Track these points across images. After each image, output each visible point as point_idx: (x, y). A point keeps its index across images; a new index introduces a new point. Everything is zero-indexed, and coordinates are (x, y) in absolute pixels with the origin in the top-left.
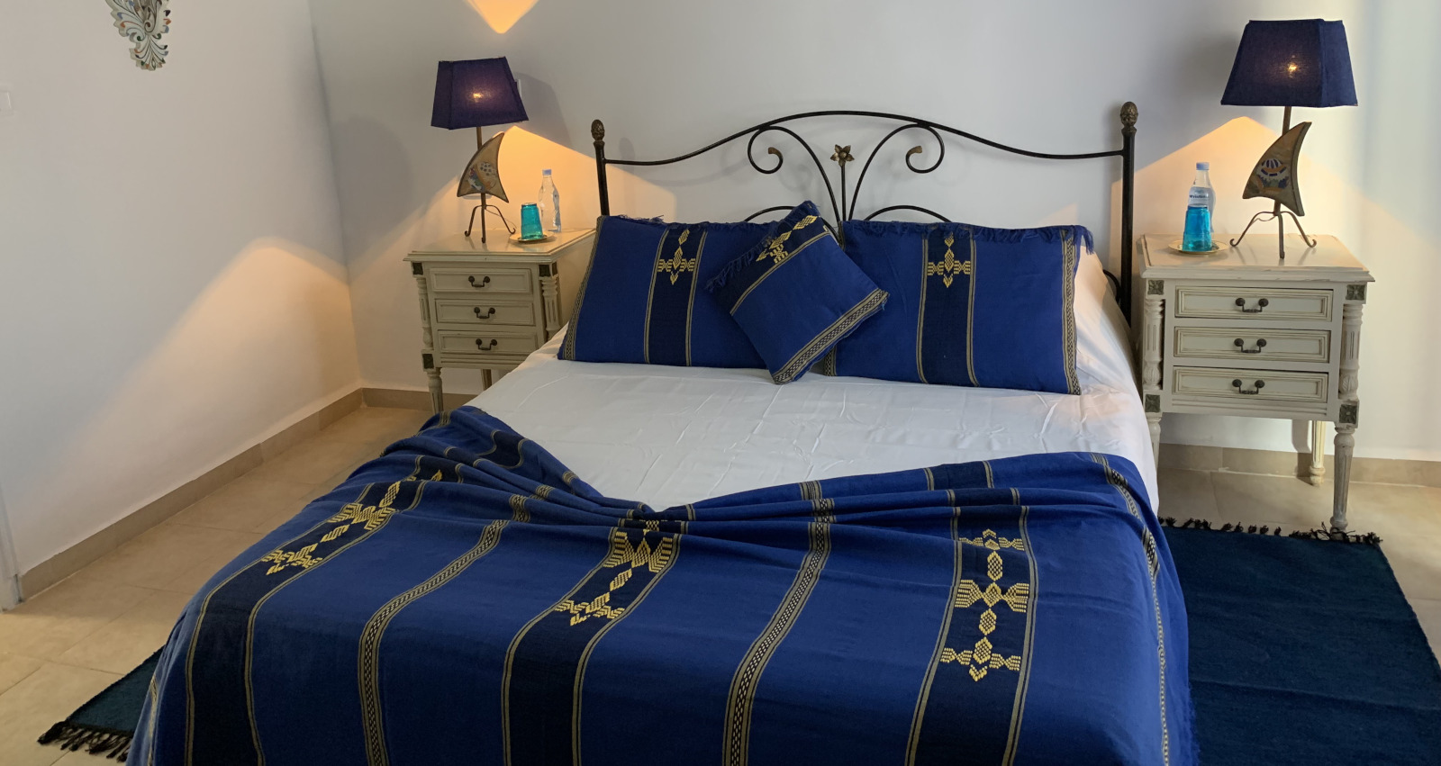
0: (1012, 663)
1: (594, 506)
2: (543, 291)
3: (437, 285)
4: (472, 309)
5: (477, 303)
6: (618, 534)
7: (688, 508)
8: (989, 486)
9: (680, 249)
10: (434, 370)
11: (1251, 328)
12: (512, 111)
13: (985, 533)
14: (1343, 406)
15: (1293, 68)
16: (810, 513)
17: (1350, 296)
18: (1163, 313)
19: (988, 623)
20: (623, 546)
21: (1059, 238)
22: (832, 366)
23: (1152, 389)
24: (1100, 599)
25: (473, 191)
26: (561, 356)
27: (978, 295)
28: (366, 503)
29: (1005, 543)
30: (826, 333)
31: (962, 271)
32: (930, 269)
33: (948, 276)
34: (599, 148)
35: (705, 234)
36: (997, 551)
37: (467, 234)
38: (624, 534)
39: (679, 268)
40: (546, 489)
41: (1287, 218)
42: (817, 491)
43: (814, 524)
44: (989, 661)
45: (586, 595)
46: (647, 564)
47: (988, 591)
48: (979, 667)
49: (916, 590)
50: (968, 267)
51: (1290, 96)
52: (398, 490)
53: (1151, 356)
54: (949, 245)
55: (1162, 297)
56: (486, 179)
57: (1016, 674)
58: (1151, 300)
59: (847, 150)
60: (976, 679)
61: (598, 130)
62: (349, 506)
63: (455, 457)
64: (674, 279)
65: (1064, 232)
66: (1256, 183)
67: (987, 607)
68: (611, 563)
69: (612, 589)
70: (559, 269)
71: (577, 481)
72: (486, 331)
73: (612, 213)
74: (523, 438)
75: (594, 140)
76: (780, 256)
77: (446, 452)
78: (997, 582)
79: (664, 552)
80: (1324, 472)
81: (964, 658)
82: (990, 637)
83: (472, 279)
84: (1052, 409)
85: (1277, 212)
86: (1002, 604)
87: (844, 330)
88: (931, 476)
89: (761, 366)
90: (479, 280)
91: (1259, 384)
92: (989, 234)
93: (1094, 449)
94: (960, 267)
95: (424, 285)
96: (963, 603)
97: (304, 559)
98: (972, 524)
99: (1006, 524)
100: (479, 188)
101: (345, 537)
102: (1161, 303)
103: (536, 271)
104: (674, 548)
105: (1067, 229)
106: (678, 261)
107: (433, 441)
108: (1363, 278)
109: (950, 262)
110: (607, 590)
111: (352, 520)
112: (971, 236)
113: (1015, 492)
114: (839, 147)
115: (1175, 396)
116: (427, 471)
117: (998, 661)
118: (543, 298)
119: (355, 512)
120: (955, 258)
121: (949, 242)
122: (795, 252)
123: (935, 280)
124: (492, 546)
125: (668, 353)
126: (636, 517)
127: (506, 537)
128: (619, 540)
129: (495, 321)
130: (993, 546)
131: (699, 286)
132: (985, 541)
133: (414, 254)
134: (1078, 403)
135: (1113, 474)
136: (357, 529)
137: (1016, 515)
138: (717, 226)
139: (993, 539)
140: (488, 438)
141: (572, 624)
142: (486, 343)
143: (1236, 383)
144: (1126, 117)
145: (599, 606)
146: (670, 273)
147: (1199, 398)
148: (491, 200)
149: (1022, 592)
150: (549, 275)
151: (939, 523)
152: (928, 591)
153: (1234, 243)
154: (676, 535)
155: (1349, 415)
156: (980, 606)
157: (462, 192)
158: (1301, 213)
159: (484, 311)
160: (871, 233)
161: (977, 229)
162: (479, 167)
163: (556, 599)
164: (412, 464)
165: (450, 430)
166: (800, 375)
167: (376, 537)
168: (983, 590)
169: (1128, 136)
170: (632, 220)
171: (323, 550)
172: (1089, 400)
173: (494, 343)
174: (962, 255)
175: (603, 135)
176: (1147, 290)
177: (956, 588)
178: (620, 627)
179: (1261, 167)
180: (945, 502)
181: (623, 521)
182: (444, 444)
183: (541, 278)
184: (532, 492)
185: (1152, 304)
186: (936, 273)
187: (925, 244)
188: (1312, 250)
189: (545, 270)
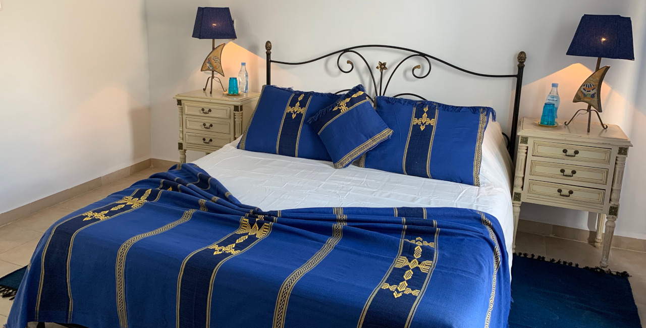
0: (415, 293)
1: (236, 207)
2: (235, 118)
3: (187, 110)
4: (202, 124)
5: (205, 121)
6: (245, 219)
7: (279, 212)
8: (424, 218)
9: (298, 103)
10: (183, 150)
11: (569, 164)
12: (230, 34)
13: (417, 239)
14: (611, 207)
15: (603, 39)
16: (335, 220)
17: (620, 153)
18: (526, 153)
19: (408, 275)
20: (246, 225)
21: (479, 112)
22: (363, 162)
23: (517, 190)
24: (465, 271)
25: (208, 69)
26: (238, 147)
27: (436, 135)
28: (134, 197)
29: (426, 244)
30: (361, 146)
31: (430, 124)
32: (415, 121)
33: (423, 125)
34: (268, 54)
35: (311, 97)
36: (420, 246)
37: (204, 90)
38: (247, 220)
39: (297, 111)
40: (216, 198)
41: (594, 114)
42: (341, 212)
43: (335, 225)
44: (404, 291)
45: (225, 244)
46: (256, 234)
47: (412, 262)
48: (398, 292)
49: (378, 258)
50: (433, 122)
51: (600, 53)
52: (150, 192)
53: (519, 173)
54: (426, 111)
55: (527, 145)
56: (215, 64)
57: (416, 297)
58: (521, 146)
59: (384, 64)
60: (396, 297)
61: (268, 46)
62: (127, 197)
63: (179, 181)
64: (294, 116)
65: (482, 109)
66: (580, 94)
67: (410, 269)
68: (239, 232)
69: (237, 242)
70: (244, 108)
71: (231, 196)
72: (208, 135)
73: (272, 84)
74: (211, 177)
75: (266, 51)
76: (344, 109)
77: (175, 180)
78: (417, 259)
79: (264, 230)
80: (602, 241)
81: (392, 288)
82: (408, 281)
83: (203, 110)
84: (464, 191)
85: (589, 110)
86: (417, 268)
87: (370, 146)
88: (397, 212)
89: (330, 160)
90: (206, 110)
91: (571, 192)
92: (446, 107)
93: (480, 209)
94: (429, 122)
95: (182, 110)
96: (399, 266)
97: (101, 216)
98: (412, 233)
99: (428, 234)
100: (211, 68)
101: (122, 210)
102: (526, 148)
103: (233, 108)
104: (270, 228)
105: (484, 108)
106: (297, 108)
107: (172, 174)
108: (628, 144)
109: (425, 118)
110: (235, 242)
111: (127, 203)
112: (437, 107)
113: (435, 222)
114: (381, 63)
115: (529, 195)
116: (166, 186)
117: (408, 291)
118: (235, 121)
119: (129, 200)
120: (427, 117)
121: (426, 110)
122: (351, 108)
123: (417, 127)
124: (188, 219)
125: (287, 150)
126: (254, 213)
127: (194, 217)
128: (244, 222)
129: (212, 130)
130: (419, 244)
131: (305, 121)
132: (416, 241)
133: (178, 95)
134: (477, 190)
135: (486, 221)
136: (128, 207)
137: (433, 233)
138: (317, 94)
139: (421, 241)
140: (196, 176)
141: (214, 254)
142: (207, 140)
143: (560, 191)
144: (521, 58)
145: (230, 249)
146: (292, 114)
147: (540, 196)
148: (217, 75)
149: (428, 264)
150: (238, 111)
151: (397, 231)
152: (383, 259)
153: (567, 123)
154: (271, 223)
155: (614, 211)
156: (407, 268)
157: (203, 69)
158: (601, 111)
159: (208, 125)
160: (389, 102)
161: (439, 105)
162: (212, 58)
163: (210, 244)
164: (159, 183)
165: (181, 172)
166: (347, 165)
167: (136, 211)
168: (410, 261)
169: (521, 68)
170: (278, 88)
171: (111, 213)
172: (483, 189)
173: (211, 140)
174: (431, 116)
175: (270, 48)
176: (520, 141)
177: (397, 259)
178: (236, 257)
179: (583, 87)
180: (400, 223)
181: (248, 214)
182: (175, 176)
183: (235, 112)
184: (210, 199)
185: (521, 148)
186: (417, 124)
187: (414, 109)
188: (605, 130)
189: (236, 108)
